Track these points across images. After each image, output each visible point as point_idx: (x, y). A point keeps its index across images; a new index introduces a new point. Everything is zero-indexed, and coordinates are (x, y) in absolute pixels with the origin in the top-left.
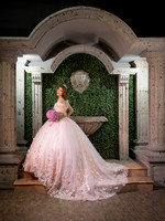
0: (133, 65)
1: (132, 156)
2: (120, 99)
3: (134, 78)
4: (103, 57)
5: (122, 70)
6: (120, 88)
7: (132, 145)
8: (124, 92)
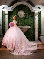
0: (39, 8)
1: (39, 40)
2: (35, 20)
3: (40, 13)
4: (29, 6)
5: (36, 10)
6: (35, 16)
7: (39, 36)
8: (36, 18)
